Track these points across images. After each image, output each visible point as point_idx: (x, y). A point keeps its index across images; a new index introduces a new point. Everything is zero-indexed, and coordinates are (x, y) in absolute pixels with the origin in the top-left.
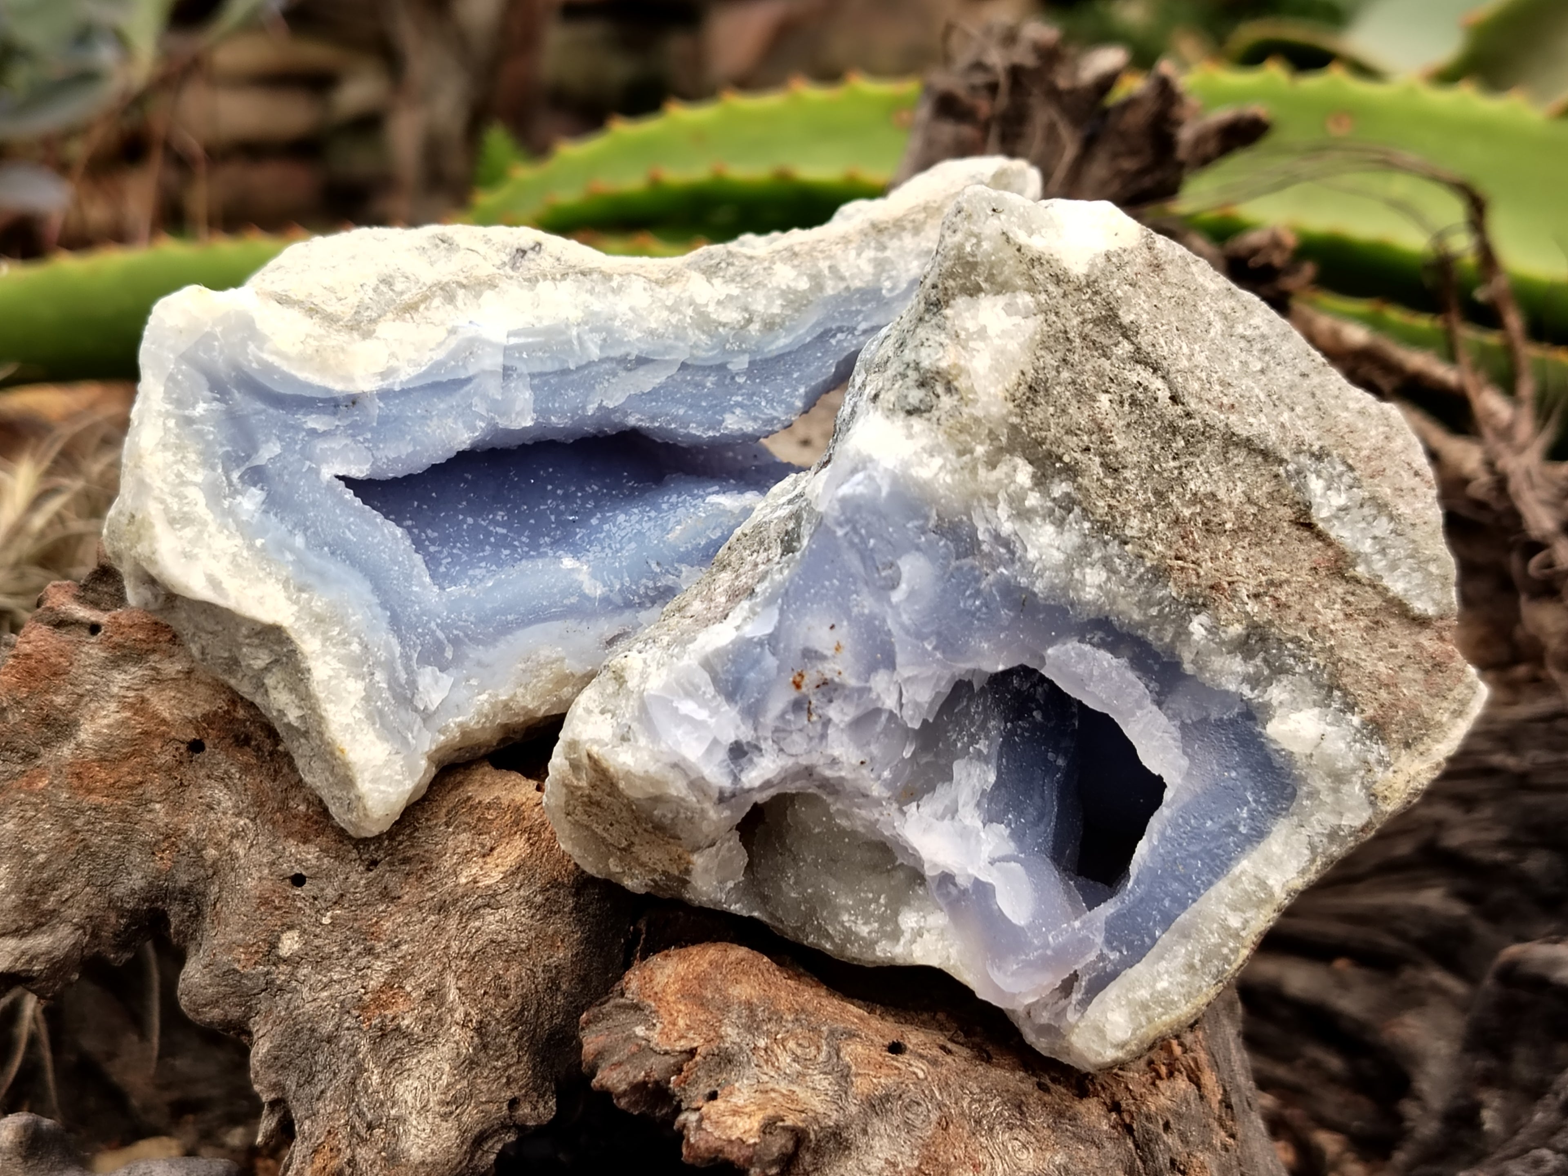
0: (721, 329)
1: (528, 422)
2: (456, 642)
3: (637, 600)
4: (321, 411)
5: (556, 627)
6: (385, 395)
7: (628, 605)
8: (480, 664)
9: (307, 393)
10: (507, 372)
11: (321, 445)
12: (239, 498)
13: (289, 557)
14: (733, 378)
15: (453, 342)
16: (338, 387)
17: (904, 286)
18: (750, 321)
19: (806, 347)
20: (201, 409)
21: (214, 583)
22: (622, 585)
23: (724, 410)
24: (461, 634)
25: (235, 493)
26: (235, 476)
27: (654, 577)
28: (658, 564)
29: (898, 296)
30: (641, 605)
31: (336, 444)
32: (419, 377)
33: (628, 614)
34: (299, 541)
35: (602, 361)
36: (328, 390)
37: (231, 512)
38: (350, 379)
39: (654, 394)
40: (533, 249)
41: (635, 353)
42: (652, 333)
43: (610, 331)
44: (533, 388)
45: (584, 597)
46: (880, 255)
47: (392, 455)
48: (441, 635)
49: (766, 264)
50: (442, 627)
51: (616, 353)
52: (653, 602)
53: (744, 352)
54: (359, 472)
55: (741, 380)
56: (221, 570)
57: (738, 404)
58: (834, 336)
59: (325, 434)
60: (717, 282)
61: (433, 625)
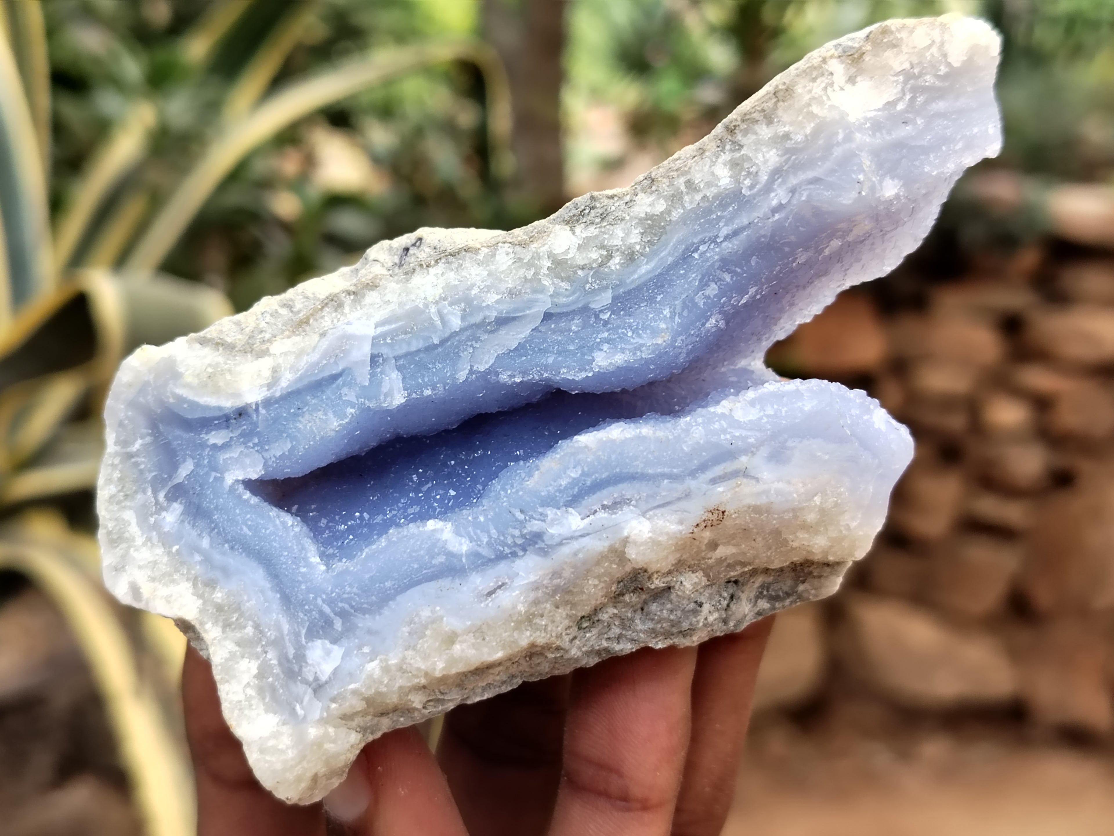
0: (580, 272)
1: (399, 399)
2: (343, 614)
3: (507, 550)
4: (218, 427)
5: (431, 587)
6: (268, 403)
7: (501, 557)
8: (370, 632)
9: (208, 415)
10: (374, 359)
11: (222, 457)
12: (164, 514)
13: (198, 558)
14: (597, 316)
15: (325, 344)
16: (228, 404)
17: (764, 178)
18: (610, 257)
19: (671, 267)
20: (137, 445)
21: (135, 590)
22: (490, 537)
23: (591, 350)
24: (347, 607)
25: (160, 509)
26: (161, 496)
27: (522, 524)
28: (522, 511)
29: (760, 190)
30: (514, 554)
31: (234, 453)
33: (502, 566)
34: (205, 543)
35: (462, 330)
36: (220, 408)
37: (156, 527)
38: (237, 395)
39: (520, 349)
40: (414, 245)
41: (493, 314)
42: (511, 293)
43: (468, 301)
44: (399, 368)
45: (450, 555)
46: (737, 155)
47: (278, 454)
48: (327, 609)
49: (628, 198)
50: (330, 602)
51: (477, 319)
52: (525, 550)
53: (606, 288)
54: (255, 473)
55: (605, 316)
56: (141, 578)
57: (607, 341)
58: (696, 250)
59: (226, 446)
60: (578, 229)
61: (319, 601)
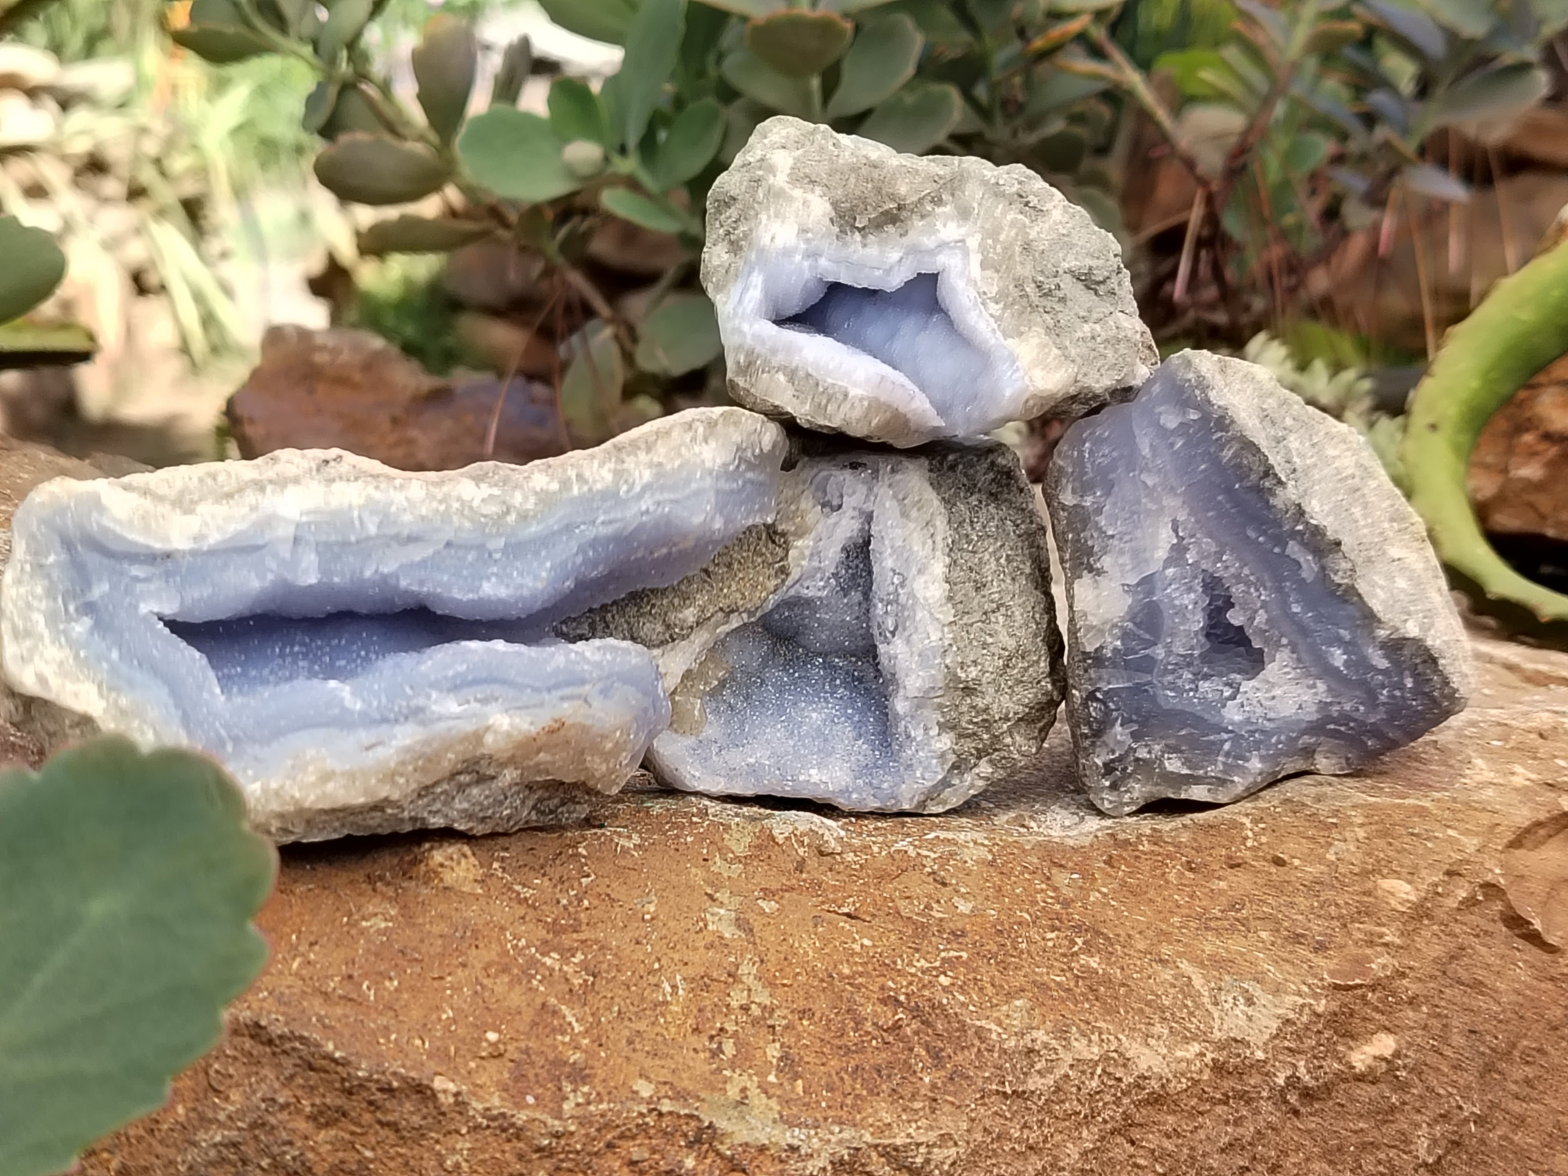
0: (482, 519)
1: (312, 579)
2: (236, 740)
3: (392, 716)
4: (142, 563)
5: (321, 733)
6: (194, 553)
7: (385, 720)
8: (256, 759)
9: (134, 550)
10: (296, 540)
11: (139, 587)
12: (73, 624)
13: (105, 665)
14: (490, 555)
15: (254, 516)
16: (158, 546)
17: (637, 489)
18: (508, 512)
19: (553, 533)
20: (52, 559)
21: (42, 679)
22: (380, 702)
23: (481, 579)
24: (241, 734)
25: (69, 619)
26: (71, 608)
27: (408, 698)
28: (411, 688)
29: (633, 498)
30: (396, 721)
31: (152, 587)
32: (224, 541)
33: (384, 727)
34: (115, 655)
35: (378, 537)
36: (148, 547)
37: (65, 632)
38: (166, 539)
39: (423, 563)
40: (335, 460)
41: (406, 532)
42: (423, 518)
43: (386, 515)
44: (318, 553)
45: (344, 709)
46: (619, 467)
47: (196, 595)
48: (223, 733)
49: (526, 474)
50: (226, 726)
51: (392, 531)
52: (406, 718)
53: (501, 535)
54: (170, 609)
55: (497, 556)
56: (48, 672)
57: (495, 575)
58: (578, 527)
59: (146, 580)
60: (483, 486)
61: (217, 724)
